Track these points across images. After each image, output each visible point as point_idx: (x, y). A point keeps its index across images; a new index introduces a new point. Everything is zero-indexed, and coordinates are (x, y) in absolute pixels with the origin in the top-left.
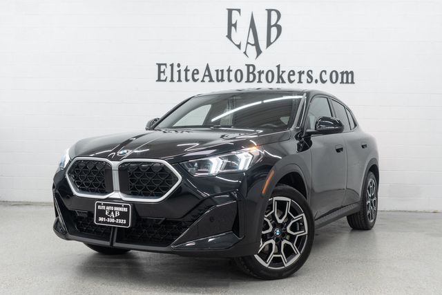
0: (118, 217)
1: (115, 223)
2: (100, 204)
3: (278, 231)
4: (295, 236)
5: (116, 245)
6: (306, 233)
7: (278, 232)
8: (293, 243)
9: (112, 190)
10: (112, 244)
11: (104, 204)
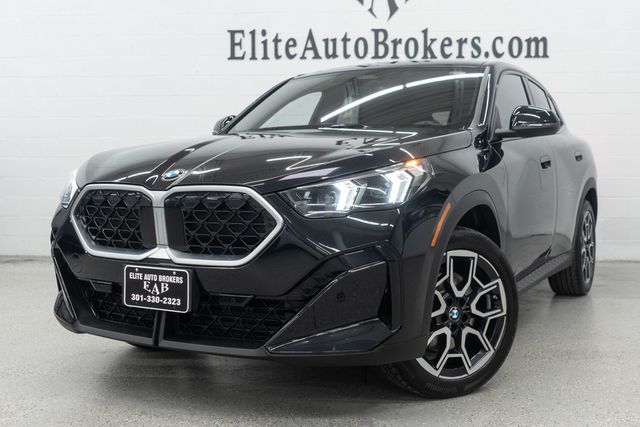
0: (167, 294)
1: (160, 305)
2: (133, 270)
3: (455, 311)
4: (485, 319)
5: (163, 343)
6: (505, 313)
7: (455, 313)
8: (481, 331)
9: (153, 245)
10: (156, 341)
11: (140, 271)
